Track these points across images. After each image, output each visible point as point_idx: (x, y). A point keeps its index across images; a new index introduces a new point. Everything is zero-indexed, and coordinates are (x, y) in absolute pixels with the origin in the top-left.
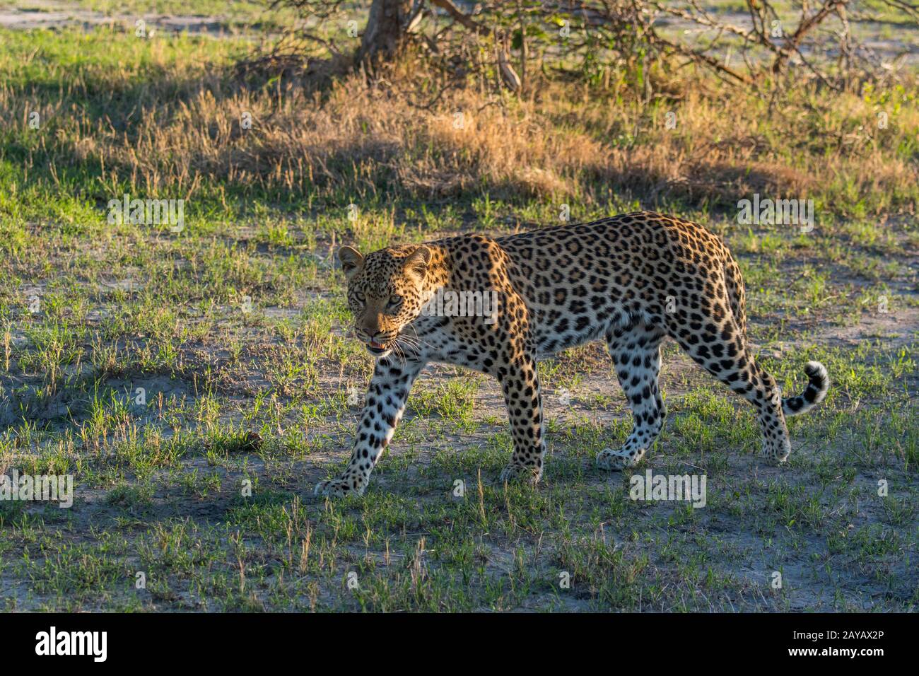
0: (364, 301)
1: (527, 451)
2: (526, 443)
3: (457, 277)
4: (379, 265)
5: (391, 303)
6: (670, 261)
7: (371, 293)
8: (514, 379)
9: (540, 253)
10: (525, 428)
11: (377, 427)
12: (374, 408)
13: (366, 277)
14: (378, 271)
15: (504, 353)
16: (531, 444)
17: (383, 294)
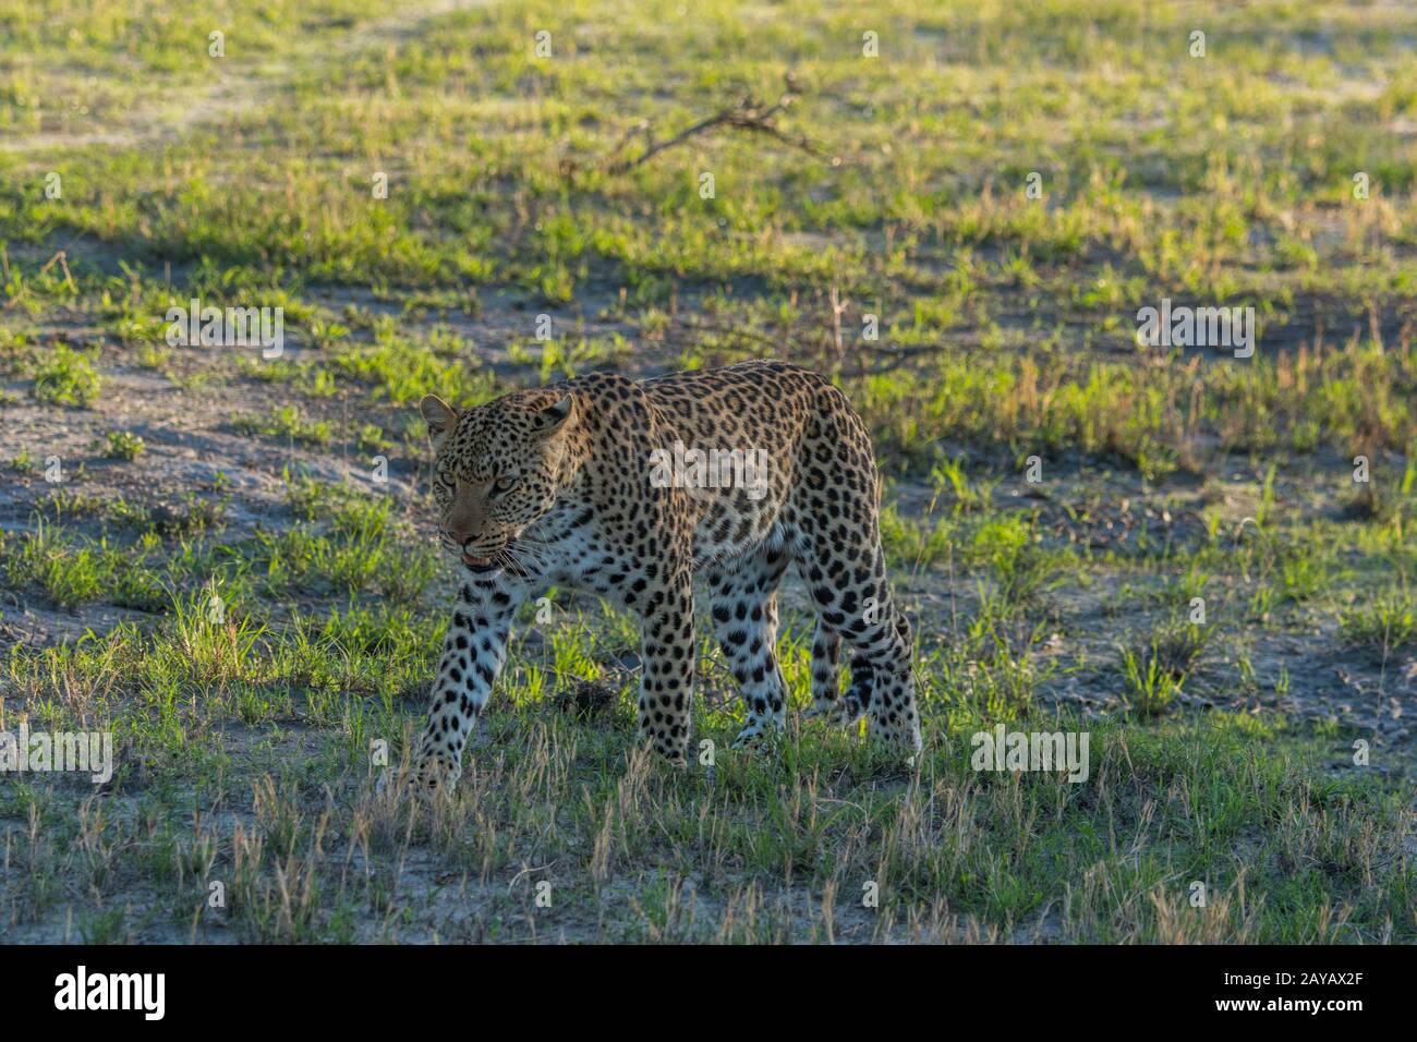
0: (453, 486)
1: (668, 735)
2: (670, 719)
3: (609, 441)
4: (479, 427)
5: (497, 490)
6: (833, 442)
7: (463, 473)
8: (672, 610)
9: (701, 409)
10: (673, 694)
11: (471, 685)
12: (466, 653)
13: (457, 447)
14: (477, 438)
15: (666, 567)
16: (677, 721)
17: (483, 474)
